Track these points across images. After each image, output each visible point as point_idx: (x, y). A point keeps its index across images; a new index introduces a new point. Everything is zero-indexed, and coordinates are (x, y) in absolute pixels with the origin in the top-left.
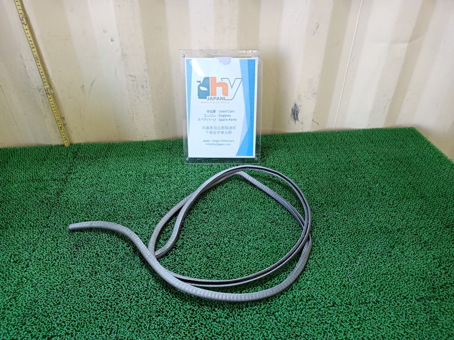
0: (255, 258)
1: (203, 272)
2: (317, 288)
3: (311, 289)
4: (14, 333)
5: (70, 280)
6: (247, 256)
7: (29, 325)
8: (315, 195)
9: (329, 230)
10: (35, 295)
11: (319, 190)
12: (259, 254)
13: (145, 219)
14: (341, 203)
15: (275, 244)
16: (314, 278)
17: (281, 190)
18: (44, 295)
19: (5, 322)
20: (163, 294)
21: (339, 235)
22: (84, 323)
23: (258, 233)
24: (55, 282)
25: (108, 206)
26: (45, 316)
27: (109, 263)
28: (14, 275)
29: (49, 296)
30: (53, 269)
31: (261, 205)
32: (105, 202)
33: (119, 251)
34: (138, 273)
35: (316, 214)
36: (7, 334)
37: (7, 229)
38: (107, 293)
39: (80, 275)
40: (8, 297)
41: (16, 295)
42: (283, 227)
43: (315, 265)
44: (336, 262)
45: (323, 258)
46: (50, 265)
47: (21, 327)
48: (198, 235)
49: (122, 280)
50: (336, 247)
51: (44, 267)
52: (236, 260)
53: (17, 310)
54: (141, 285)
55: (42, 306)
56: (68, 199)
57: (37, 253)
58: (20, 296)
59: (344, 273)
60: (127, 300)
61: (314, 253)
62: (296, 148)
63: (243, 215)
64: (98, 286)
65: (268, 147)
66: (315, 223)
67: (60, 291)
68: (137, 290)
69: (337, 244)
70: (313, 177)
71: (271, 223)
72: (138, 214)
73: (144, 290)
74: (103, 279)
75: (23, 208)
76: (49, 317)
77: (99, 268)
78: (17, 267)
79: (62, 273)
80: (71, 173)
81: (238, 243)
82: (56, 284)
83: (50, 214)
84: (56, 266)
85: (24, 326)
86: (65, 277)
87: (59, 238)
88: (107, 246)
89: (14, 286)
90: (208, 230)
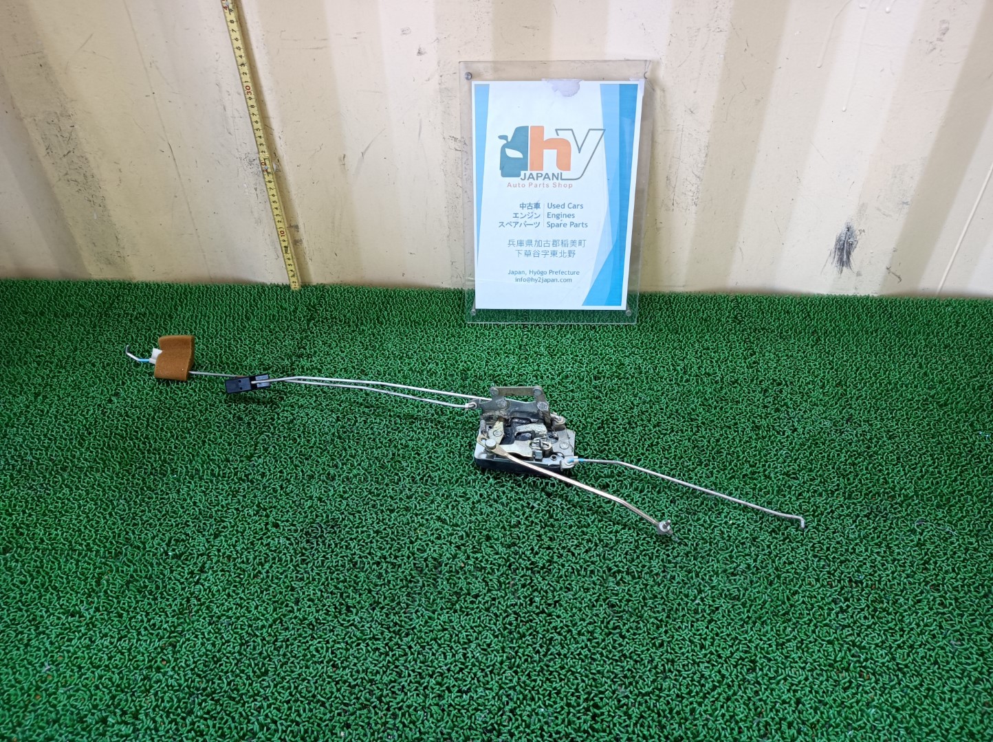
0: (729, 624)
1: (597, 643)
2: (895, 730)
3: (880, 731)
4: (167, 732)
5: (291, 619)
6: (709, 615)
7: (201, 717)
8: (887, 469)
9: (926, 569)
10: (214, 645)
11: (898, 458)
12: (739, 614)
13: (462, 486)
14: (960, 501)
15: (781, 591)
16: (887, 700)
17: (797, 448)
18: (234, 648)
19: (151, 702)
20: (500, 685)
21: (955, 589)
22: (318, 732)
23: (737, 557)
24: (259, 619)
25: (380, 445)
26: (233, 699)
27: (379, 588)
28: (174, 589)
29: (245, 650)
30: (257, 586)
31: (744, 482)
32: (372, 434)
33: (402, 560)
34: (444, 622)
35: (892, 524)
36: (153, 732)
37: (165, 476)
38: (371, 663)
39: (313, 609)
40: (159, 641)
41: (175, 637)
42: (804, 547)
43: (890, 664)
44: (948, 663)
45: (911, 647)
46: (249, 576)
47: (184, 719)
48: (588, 542)
49: (407, 635)
50: (946, 621)
51: (238, 577)
52: (682, 622)
53: (176, 676)
54: (449, 655)
55: (229, 674)
56: (295, 419)
57: (224, 543)
58: (184, 643)
59: (971, 700)
60: (415, 690)
61: (885, 630)
62: (836, 335)
63: (699, 503)
64: (353, 642)
65: (762, 329)
66: (888, 547)
67: (268, 643)
68: (440, 667)
69: (950, 612)
70: (882, 420)
71: (771, 533)
72: (447, 470)
73: (458, 669)
74: (363, 626)
75: (199, 430)
76: (243, 705)
77: (355, 596)
78: (180, 569)
79: (274, 597)
80: (303, 354)
81: (687, 575)
82: (261, 624)
83: (255, 449)
84: (263, 579)
85: (189, 717)
86: (280, 608)
87: (271, 512)
88: (374, 545)
89: (173, 616)
90: (611, 532)
